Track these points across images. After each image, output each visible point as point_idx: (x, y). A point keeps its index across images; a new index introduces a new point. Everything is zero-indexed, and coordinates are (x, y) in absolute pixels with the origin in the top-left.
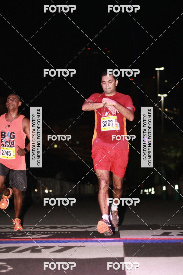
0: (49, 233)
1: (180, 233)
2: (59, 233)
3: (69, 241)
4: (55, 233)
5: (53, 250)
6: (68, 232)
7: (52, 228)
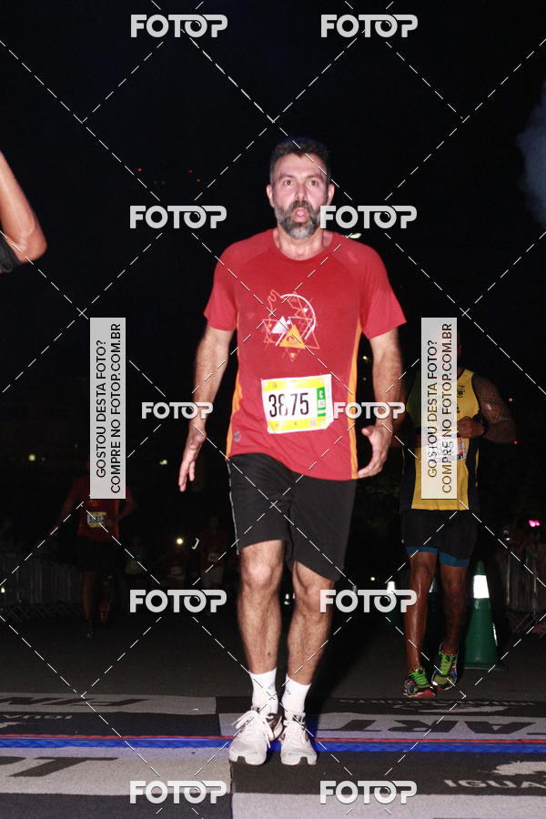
0: (8, 717)
1: (401, 725)
2: (39, 717)
3: (66, 743)
4: (26, 717)
5: (17, 767)
6: (64, 714)
7: (15, 701)
